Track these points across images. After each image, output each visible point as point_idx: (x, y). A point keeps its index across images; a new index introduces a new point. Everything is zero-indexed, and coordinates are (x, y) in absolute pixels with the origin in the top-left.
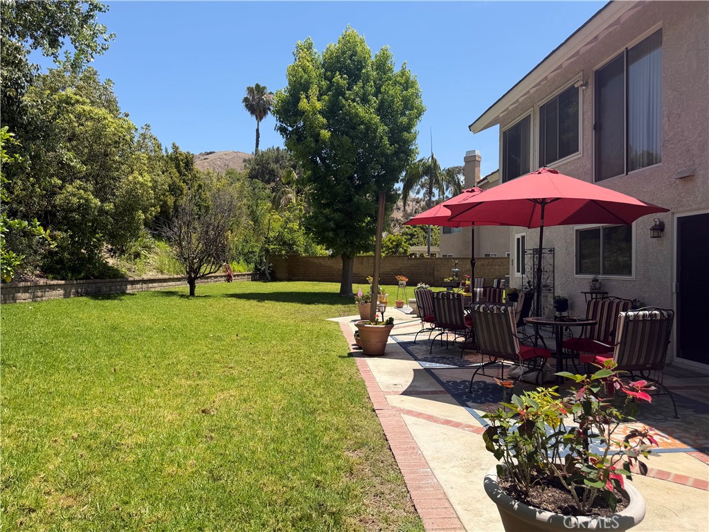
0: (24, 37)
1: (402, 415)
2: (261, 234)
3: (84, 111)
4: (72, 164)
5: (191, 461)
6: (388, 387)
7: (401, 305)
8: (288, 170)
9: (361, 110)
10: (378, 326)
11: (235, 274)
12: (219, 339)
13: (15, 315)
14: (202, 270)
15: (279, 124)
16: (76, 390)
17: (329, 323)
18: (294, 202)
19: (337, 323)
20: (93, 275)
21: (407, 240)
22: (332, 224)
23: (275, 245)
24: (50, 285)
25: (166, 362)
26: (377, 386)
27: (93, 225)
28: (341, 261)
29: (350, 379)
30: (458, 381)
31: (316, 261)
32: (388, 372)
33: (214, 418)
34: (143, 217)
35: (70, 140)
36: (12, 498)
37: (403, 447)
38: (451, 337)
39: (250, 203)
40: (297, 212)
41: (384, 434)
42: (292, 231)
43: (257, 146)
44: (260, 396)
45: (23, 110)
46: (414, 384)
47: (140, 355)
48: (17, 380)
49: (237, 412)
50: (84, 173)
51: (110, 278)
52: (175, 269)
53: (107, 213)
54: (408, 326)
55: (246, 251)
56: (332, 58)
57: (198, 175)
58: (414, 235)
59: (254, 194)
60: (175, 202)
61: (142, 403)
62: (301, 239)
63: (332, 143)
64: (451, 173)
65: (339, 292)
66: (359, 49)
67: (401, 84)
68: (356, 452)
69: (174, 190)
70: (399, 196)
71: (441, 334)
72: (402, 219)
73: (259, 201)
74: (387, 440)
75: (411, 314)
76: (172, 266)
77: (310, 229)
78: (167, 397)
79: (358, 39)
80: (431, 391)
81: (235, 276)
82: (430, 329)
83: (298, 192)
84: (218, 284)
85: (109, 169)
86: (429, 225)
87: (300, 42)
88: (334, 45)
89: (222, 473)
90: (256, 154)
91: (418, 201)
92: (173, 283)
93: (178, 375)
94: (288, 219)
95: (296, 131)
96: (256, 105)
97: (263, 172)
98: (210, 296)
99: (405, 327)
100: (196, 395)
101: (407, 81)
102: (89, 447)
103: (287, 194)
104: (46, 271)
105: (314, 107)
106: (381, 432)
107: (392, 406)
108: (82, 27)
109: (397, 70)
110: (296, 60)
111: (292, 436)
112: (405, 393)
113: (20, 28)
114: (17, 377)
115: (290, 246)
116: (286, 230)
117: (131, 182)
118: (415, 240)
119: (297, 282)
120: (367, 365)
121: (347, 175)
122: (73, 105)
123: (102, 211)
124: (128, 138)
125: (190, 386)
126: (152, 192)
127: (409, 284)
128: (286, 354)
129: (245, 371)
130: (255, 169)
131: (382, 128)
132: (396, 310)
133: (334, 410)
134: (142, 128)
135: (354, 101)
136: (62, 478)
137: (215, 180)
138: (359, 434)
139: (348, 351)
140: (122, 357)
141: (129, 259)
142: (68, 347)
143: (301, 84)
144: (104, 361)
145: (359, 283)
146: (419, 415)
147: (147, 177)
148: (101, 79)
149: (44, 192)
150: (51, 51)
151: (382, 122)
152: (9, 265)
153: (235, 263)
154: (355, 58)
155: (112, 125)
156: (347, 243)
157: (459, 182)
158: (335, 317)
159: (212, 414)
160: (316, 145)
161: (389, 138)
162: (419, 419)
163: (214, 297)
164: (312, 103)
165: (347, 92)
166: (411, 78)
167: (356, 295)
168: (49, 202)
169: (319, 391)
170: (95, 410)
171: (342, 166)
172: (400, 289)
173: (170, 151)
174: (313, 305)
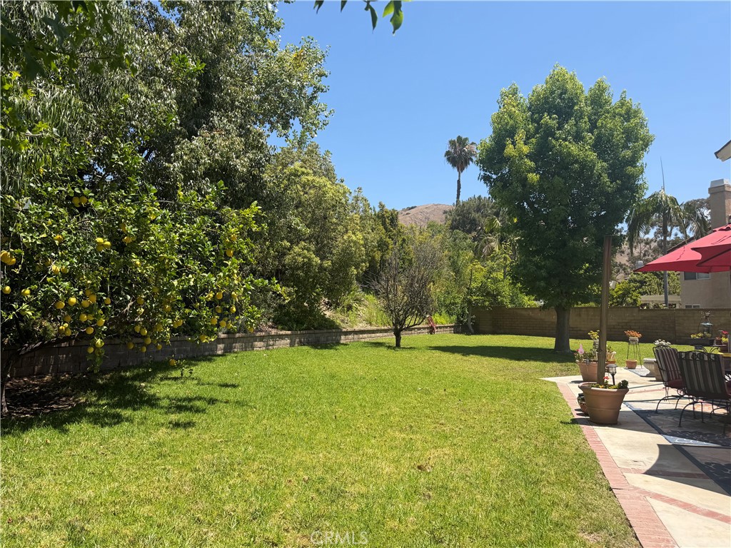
0: (263, 123)
1: (648, 498)
2: (462, 285)
3: (308, 181)
4: (299, 228)
5: (411, 518)
6: (626, 463)
7: (633, 365)
8: (491, 218)
9: (574, 149)
10: (607, 390)
11: (438, 325)
12: (427, 393)
13: (253, 361)
14: (407, 322)
15: (482, 173)
16: (305, 434)
17: (546, 383)
18: (497, 250)
19: (554, 384)
20: (313, 326)
21: (637, 288)
22: (543, 272)
23: (478, 296)
24: (280, 335)
25: (380, 413)
26: (611, 461)
27: (313, 281)
28: (555, 313)
29: (577, 449)
30: (723, 464)
31: (524, 312)
32: (625, 445)
33: (431, 475)
34: (355, 272)
35: (297, 207)
36: (259, 531)
37: (653, 537)
38: (708, 408)
39: (451, 254)
40: (502, 260)
41: (627, 519)
42: (495, 281)
43: (458, 197)
44: (475, 458)
45: (263, 186)
46: (661, 462)
47: (356, 403)
48: (258, 421)
49: (453, 472)
50: (307, 235)
51: (327, 329)
52: (382, 321)
53: (325, 270)
54: (645, 391)
55: (448, 302)
56: (539, 100)
57: (402, 230)
58: (646, 282)
59: (455, 245)
60: (382, 257)
61: (361, 452)
62: (506, 289)
63: (541, 186)
64: (691, 207)
65: (553, 347)
66: (569, 86)
67: (621, 115)
68: (592, 535)
69: (382, 246)
70: (624, 238)
71: (693, 403)
72: (627, 264)
73: (461, 252)
74: (631, 526)
75: (647, 376)
76: (379, 318)
77: (517, 279)
78: (384, 448)
79: (567, 76)
80: (684, 474)
81: (437, 328)
82: (677, 396)
83: (502, 240)
84: (421, 335)
85: (327, 231)
86: (665, 270)
87: (504, 90)
88: (541, 86)
89: (443, 535)
90: (457, 205)
91: (648, 242)
92: (381, 334)
93: (392, 427)
94: (492, 268)
95: (501, 178)
96: (458, 158)
97: (464, 222)
98: (414, 348)
99: (641, 392)
100: (410, 450)
101: (628, 112)
102: (318, 490)
103: (489, 243)
104: (277, 322)
105: (520, 152)
106: (623, 516)
107: (633, 487)
108: (308, 108)
109: (615, 101)
110: (500, 107)
111: (515, 506)
112: (649, 472)
113: (261, 117)
114: (257, 418)
115: (495, 297)
116: (489, 280)
117: (346, 241)
118: (646, 288)
119: (503, 336)
120: (597, 436)
121: (560, 219)
122: (299, 176)
123: (321, 268)
124: (343, 201)
125: (404, 439)
126: (363, 249)
127: (642, 340)
128: (499, 415)
129: (457, 429)
130: (456, 220)
131: (600, 165)
132: (628, 371)
133: (561, 483)
134: (355, 191)
135: (565, 140)
136: (298, 518)
137: (417, 233)
138: (594, 515)
139: (572, 417)
140: (341, 405)
141: (343, 311)
142: (296, 393)
143: (506, 131)
144: (325, 408)
145: (577, 338)
146: (672, 501)
147: (360, 235)
148: (321, 152)
149: (277, 253)
150: (284, 132)
151: (599, 159)
152: (252, 318)
153: (437, 315)
154: (566, 96)
155: (331, 191)
156: (562, 293)
157: (703, 217)
158: (551, 376)
159: (429, 471)
160: (523, 189)
161: (609, 176)
162: (672, 506)
163: (419, 349)
164: (519, 148)
165: (557, 132)
166: (634, 108)
167: (577, 352)
168: (280, 261)
169: (541, 460)
170: (321, 455)
171: (554, 210)
172: (631, 347)
173: (378, 210)
174: (524, 362)
